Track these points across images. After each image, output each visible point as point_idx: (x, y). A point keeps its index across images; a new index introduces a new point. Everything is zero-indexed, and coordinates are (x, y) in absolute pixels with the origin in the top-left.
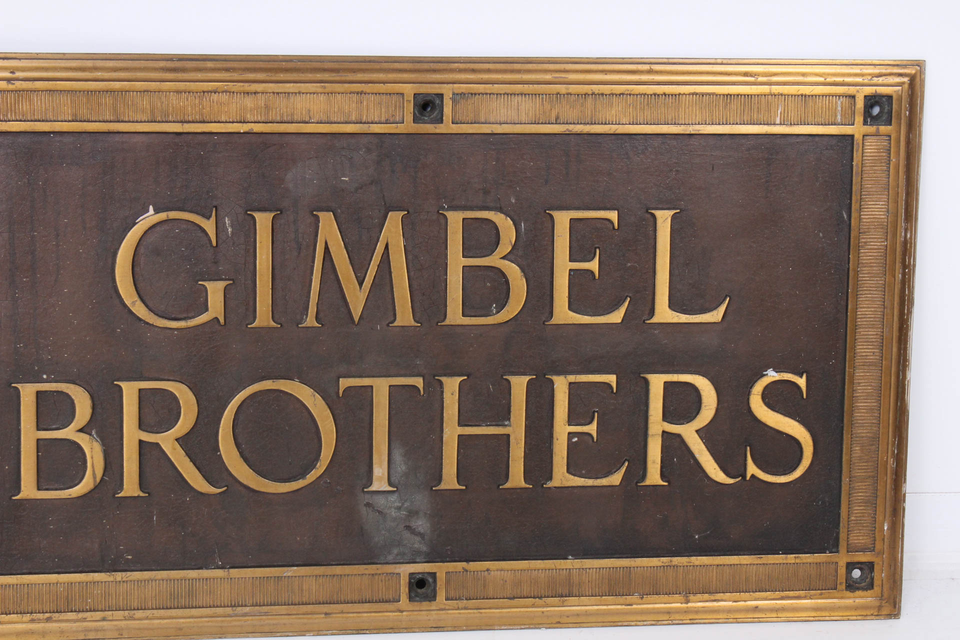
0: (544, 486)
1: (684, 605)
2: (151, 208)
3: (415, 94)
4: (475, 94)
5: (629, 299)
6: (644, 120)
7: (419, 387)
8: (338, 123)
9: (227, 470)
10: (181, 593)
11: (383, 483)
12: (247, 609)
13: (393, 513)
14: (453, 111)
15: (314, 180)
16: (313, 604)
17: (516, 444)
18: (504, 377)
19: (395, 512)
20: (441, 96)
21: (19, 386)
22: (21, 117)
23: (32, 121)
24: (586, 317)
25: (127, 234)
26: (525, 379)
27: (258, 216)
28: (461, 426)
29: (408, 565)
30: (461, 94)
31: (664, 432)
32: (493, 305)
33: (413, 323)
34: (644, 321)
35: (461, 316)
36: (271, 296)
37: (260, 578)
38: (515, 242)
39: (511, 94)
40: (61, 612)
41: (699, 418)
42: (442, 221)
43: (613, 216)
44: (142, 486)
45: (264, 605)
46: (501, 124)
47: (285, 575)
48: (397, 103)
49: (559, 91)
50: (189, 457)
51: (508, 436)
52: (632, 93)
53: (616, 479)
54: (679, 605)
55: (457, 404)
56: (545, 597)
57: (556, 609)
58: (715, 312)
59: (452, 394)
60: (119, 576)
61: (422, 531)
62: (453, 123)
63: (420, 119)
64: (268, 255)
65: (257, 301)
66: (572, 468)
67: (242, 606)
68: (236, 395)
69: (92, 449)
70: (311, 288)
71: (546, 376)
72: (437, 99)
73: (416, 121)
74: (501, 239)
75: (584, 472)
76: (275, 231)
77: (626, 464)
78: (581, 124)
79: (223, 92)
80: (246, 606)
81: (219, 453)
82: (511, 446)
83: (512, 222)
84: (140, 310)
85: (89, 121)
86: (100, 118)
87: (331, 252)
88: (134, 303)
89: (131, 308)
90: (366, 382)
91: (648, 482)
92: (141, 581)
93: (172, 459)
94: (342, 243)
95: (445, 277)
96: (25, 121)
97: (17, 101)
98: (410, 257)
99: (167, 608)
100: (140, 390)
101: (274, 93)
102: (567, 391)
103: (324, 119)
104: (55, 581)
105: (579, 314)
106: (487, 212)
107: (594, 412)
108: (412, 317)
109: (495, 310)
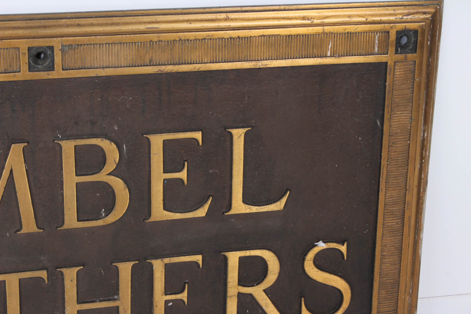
3: (29, 48)
4: (81, 45)
5: (211, 198)
6: (222, 59)
7: (44, 278)
14: (63, 60)
17: (124, 313)
18: (113, 264)
20: (52, 48)
24: (177, 214)
26: (130, 264)
28: (79, 304)
30: (69, 46)
31: (239, 293)
32: (102, 210)
33: (36, 230)
34: (224, 213)
35: (77, 222)
38: (119, 159)
39: (111, 44)
41: (266, 281)
42: (58, 148)
43: (198, 136)
46: (103, 68)
48: (14, 55)
49: (151, 39)
51: (118, 307)
52: (212, 38)
55: (76, 288)
58: (278, 203)
59: (71, 281)
62: (63, 70)
63: (35, 68)
71: (147, 261)
72: (49, 50)
73: (31, 70)
74: (107, 160)
78: (171, 64)
83: (115, 146)
95: (62, 192)
102: (164, 271)
105: (172, 212)
106: (95, 139)
107: (185, 283)
108: (35, 225)
109: (103, 213)
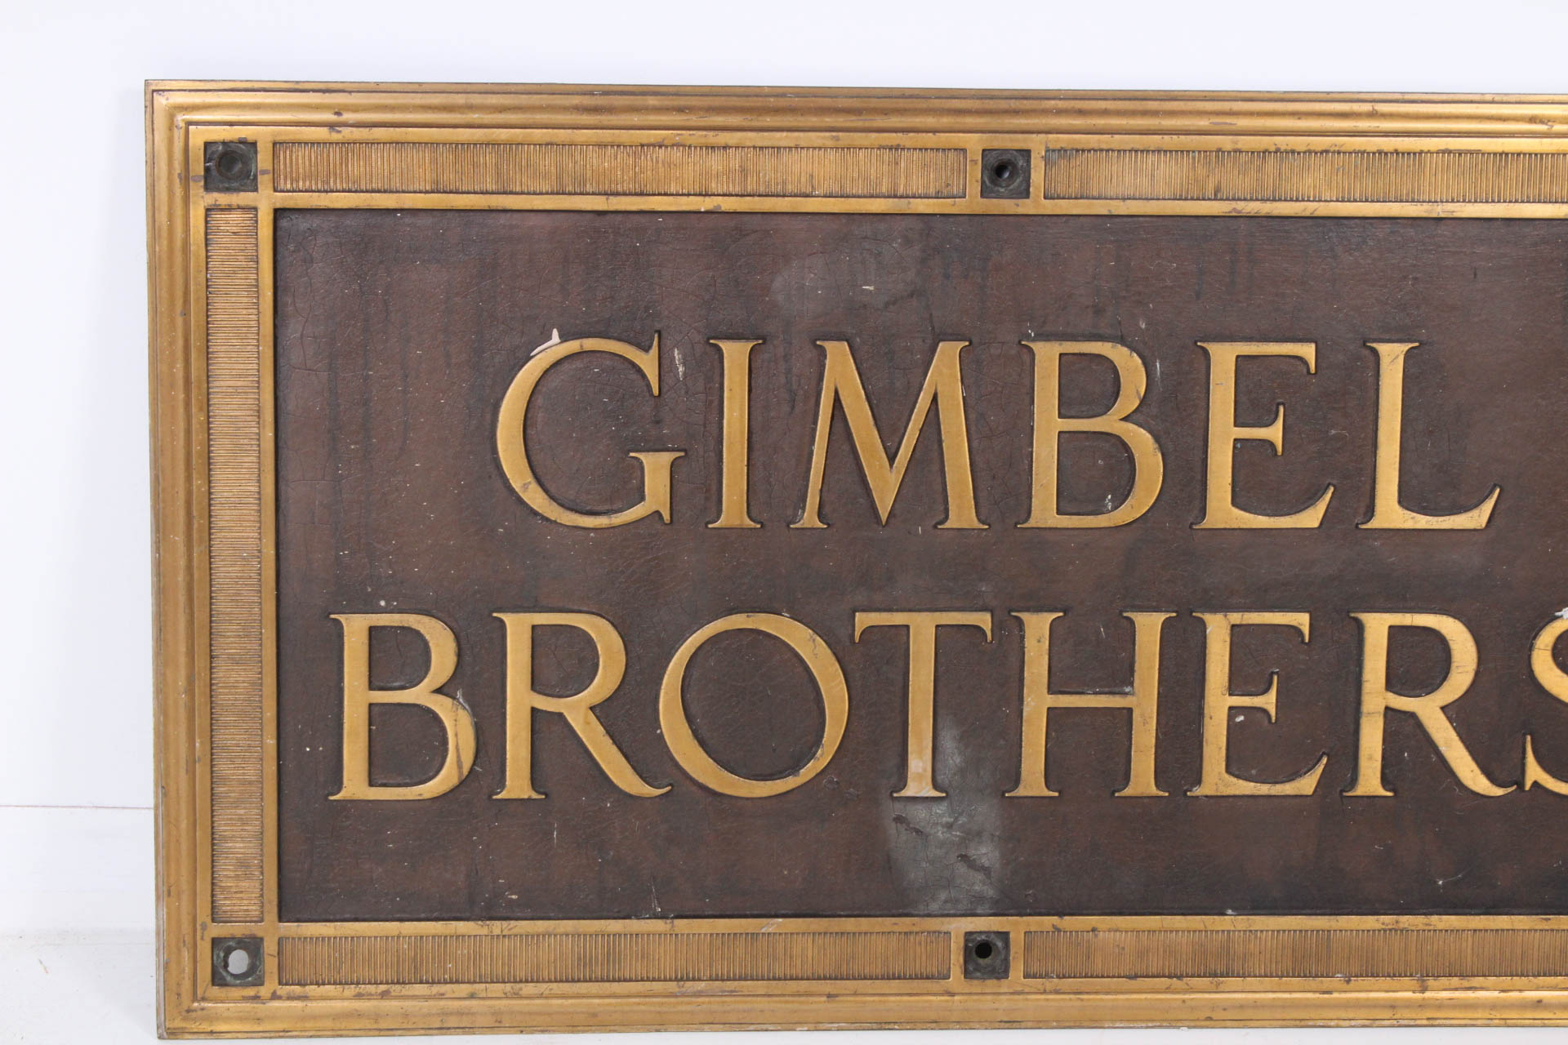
0: (1188, 793)
1: (1421, 995)
2: (555, 333)
3: (984, 151)
4: (1083, 151)
5: (1332, 489)
6: (1361, 195)
7: (985, 629)
8: (859, 197)
9: (672, 759)
10: (597, 958)
11: (924, 784)
12: (701, 985)
13: (941, 834)
14: (1047, 179)
15: (817, 289)
16: (808, 979)
17: (1142, 724)
18: (1125, 614)
19: (943, 833)
20: (1026, 153)
21: (341, 618)
22: (350, 185)
23: (367, 191)
24: (1260, 517)
25: (516, 374)
26: (1159, 618)
27: (725, 346)
28: (1051, 694)
29: (963, 919)
30: (1059, 150)
31: (1387, 708)
32: (1107, 497)
33: (976, 524)
34: (1357, 524)
35: (1055, 514)
36: (746, 477)
37: (723, 934)
38: (1146, 390)
39: (1141, 151)
40: (404, 983)
41: (1446, 686)
42: (1026, 358)
44: (535, 783)
45: (729, 979)
46: (1124, 199)
47: (763, 931)
48: (955, 164)
49: (1221, 146)
50: (612, 737)
51: (1130, 711)
52: (1343, 149)
53: (1307, 784)
54: (1409, 995)
55: (1047, 657)
56: (1187, 976)
57: (1207, 996)
58: (1475, 513)
59: (1039, 641)
60: (497, 927)
61: (987, 864)
62: (1045, 198)
63: (993, 192)
64: (742, 410)
65: (724, 485)
66: (1235, 765)
67: (694, 980)
68: (689, 637)
69: (456, 720)
70: (811, 464)
71: (1194, 614)
72: (1021, 157)
73: (985, 195)
74: (1122, 388)
75: (1254, 772)
76: (754, 371)
77: (1325, 760)
78: (1257, 200)
79: (673, 145)
80: (699, 980)
81: (659, 731)
82: (1134, 727)
83: (1140, 361)
84: (535, 498)
85: (457, 192)
86: (476, 187)
87: (844, 406)
88: (525, 486)
89: (520, 494)
90: (898, 618)
91: (1360, 791)
92: (533, 936)
93: (584, 740)
94: (863, 392)
95: (1030, 450)
96: (356, 192)
97: (344, 159)
98: (972, 416)
99: (573, 981)
100: (534, 627)
101: (754, 147)
102: (1228, 640)
103: (836, 189)
104: (396, 933)
105: (1250, 512)
106: (1100, 343)
107: (1273, 673)
108: (974, 514)
109: (1110, 504)
